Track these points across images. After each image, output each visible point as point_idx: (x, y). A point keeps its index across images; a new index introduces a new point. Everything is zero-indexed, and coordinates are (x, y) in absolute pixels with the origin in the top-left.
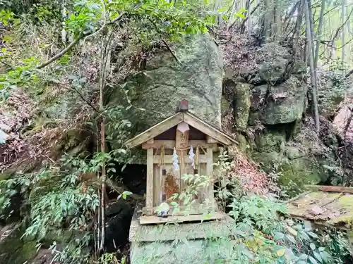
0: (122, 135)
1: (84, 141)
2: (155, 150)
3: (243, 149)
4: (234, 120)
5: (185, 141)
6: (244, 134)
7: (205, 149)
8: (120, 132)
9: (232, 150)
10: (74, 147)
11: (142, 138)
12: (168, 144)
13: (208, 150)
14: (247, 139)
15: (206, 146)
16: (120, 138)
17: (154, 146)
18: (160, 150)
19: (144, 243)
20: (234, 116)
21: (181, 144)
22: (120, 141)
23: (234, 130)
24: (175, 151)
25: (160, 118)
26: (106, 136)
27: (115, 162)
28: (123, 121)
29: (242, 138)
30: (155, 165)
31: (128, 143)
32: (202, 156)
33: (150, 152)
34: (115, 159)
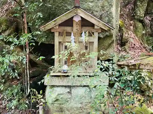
0: (38, 22)
1: (12, 26)
2: (59, 33)
3: (140, 35)
4: (133, 9)
5: (79, 27)
6: (142, 22)
7: (93, 33)
8: (37, 21)
9: (127, 35)
10: (5, 30)
11: (50, 25)
12: (68, 29)
13: (95, 33)
14: (144, 25)
15: (93, 31)
16: (37, 25)
17: (59, 30)
18: (63, 33)
19: (53, 86)
20: (134, 6)
21: (77, 29)
22: (37, 27)
23: (133, 18)
24: (72, 34)
25: (66, 9)
26: (27, 23)
27: (34, 40)
28: (38, 14)
29: (140, 25)
30: (60, 43)
31: (42, 28)
32: (91, 37)
33: (56, 34)
34: (34, 38)
